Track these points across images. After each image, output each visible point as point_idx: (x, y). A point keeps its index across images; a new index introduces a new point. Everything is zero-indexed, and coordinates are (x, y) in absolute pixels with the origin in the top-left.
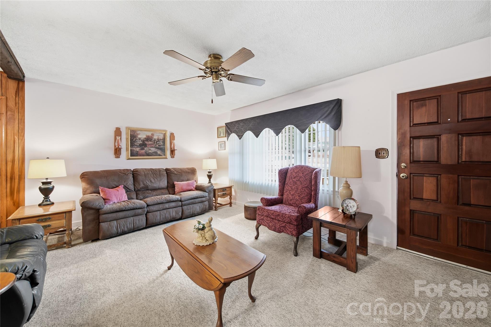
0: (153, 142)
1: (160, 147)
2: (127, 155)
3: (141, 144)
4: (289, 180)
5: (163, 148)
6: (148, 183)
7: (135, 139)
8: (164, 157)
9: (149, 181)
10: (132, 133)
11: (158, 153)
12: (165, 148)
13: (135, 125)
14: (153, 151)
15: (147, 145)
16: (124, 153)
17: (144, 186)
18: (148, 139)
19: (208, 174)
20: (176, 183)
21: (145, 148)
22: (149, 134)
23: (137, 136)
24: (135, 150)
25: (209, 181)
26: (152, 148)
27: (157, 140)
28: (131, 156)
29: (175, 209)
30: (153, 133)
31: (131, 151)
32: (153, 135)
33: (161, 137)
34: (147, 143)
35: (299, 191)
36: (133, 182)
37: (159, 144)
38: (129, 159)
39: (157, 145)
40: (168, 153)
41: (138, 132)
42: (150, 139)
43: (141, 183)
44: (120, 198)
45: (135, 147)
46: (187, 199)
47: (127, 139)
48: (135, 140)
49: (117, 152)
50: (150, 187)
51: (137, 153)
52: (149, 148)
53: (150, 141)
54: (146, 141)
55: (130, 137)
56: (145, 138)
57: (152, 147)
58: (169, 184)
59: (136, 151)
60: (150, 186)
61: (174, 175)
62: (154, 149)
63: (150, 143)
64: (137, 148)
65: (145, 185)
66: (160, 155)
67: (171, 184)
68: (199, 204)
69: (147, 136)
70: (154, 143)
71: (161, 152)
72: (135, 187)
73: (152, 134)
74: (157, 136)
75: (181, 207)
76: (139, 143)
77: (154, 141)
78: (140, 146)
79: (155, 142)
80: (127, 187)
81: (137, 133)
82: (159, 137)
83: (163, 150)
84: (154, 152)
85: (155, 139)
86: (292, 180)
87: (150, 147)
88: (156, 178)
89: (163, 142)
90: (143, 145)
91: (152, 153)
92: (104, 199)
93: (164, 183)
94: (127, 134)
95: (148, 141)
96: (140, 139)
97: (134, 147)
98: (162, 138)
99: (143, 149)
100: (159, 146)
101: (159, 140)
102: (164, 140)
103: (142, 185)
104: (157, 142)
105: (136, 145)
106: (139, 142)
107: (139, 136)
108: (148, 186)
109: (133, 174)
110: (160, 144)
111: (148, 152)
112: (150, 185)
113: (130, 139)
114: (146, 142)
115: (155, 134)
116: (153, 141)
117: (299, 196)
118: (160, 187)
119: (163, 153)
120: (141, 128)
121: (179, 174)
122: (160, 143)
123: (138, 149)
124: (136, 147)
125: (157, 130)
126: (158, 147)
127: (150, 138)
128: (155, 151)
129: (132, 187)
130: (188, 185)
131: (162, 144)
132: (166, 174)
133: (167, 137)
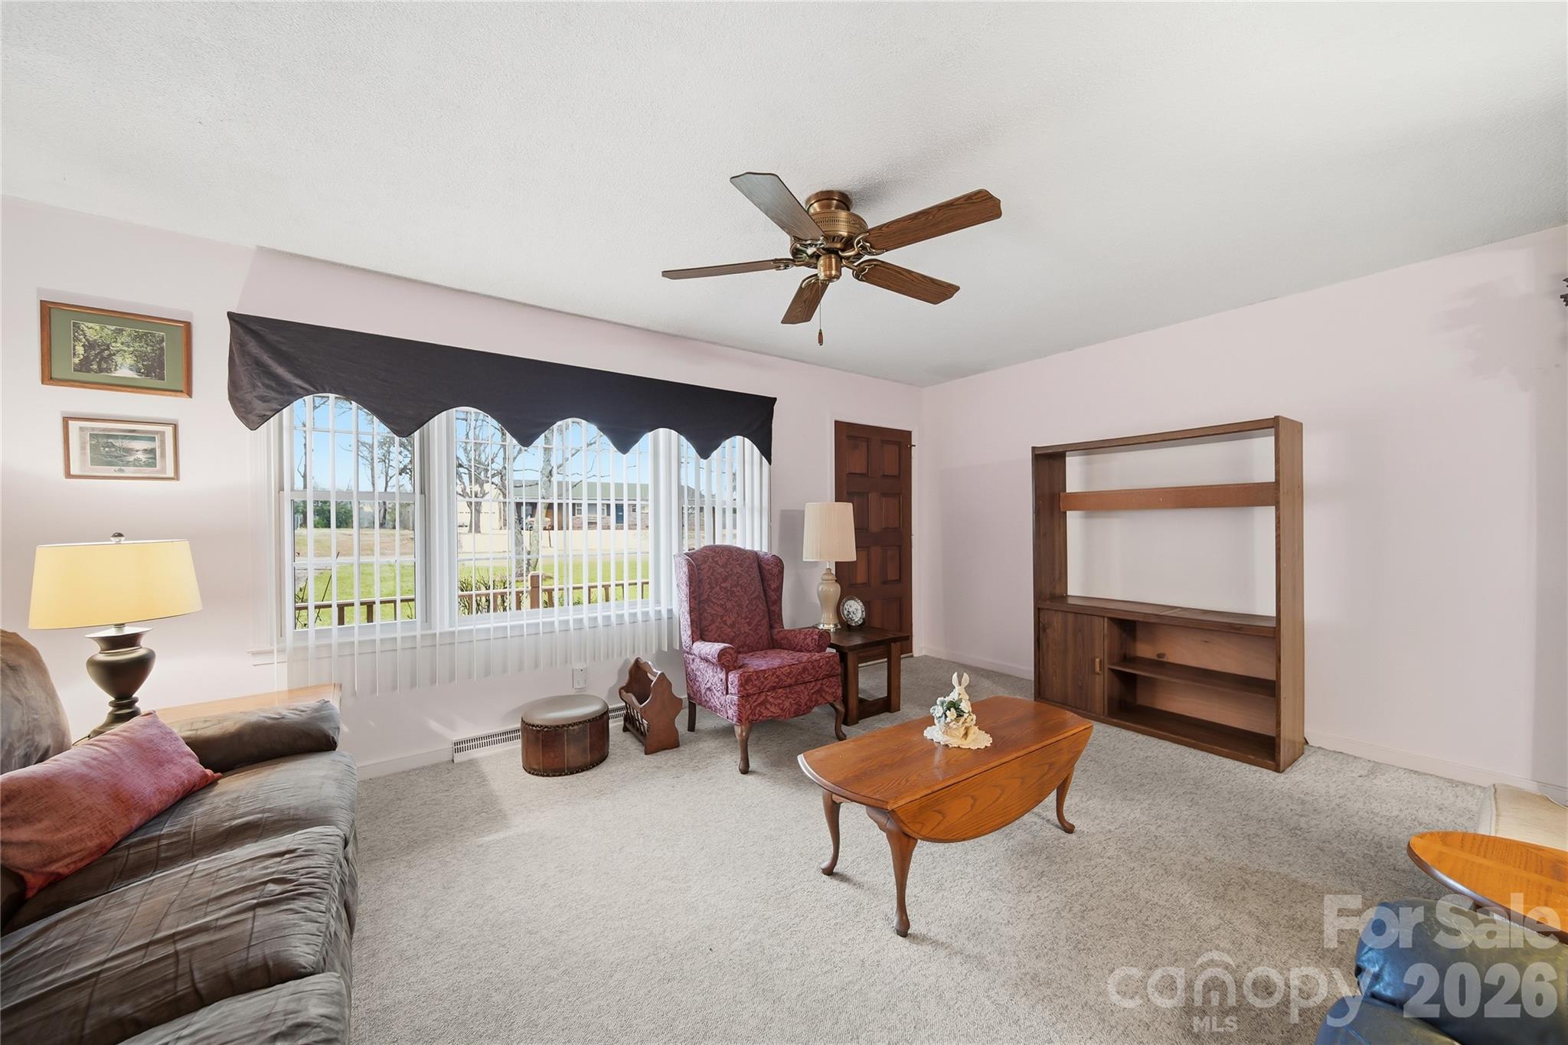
4: (712, 588)
19: (102, 658)
25: (118, 707)
35: (745, 610)
86: (721, 588)
117: (749, 624)
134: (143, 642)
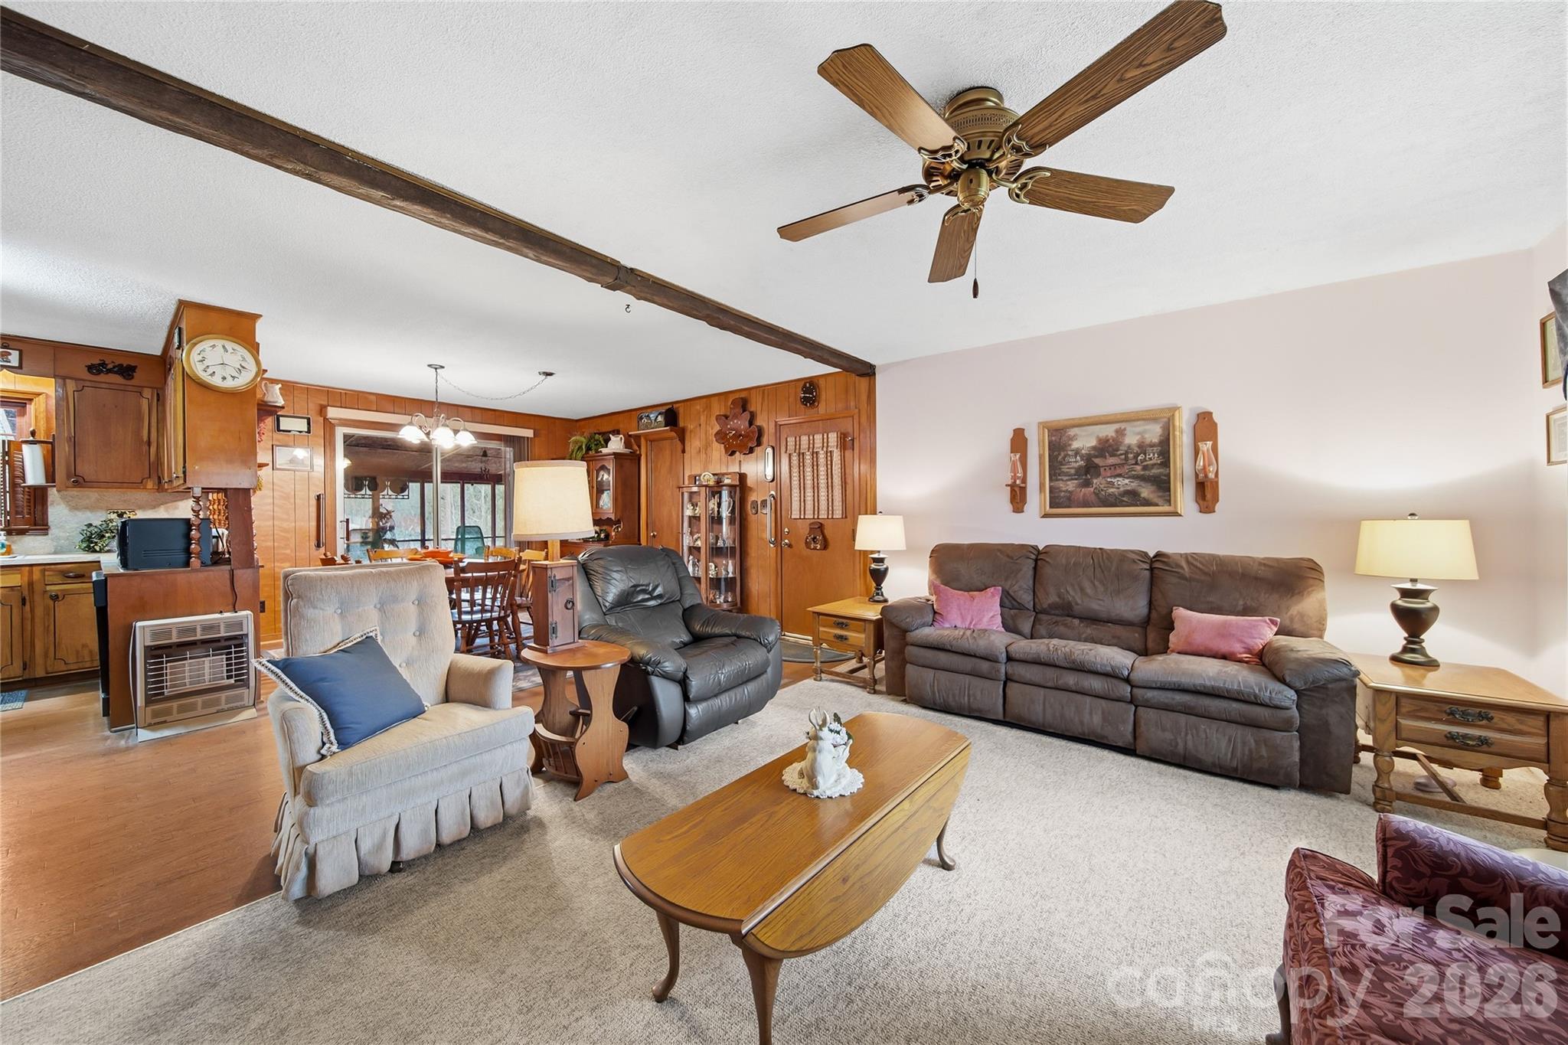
0: (1123, 457)
1: (1147, 473)
2: (1042, 505)
3: (1080, 467)
5: (1161, 474)
6: (1072, 592)
7: (1062, 454)
8: (1166, 508)
9: (1076, 587)
10: (1053, 438)
11: (1142, 495)
12: (1169, 475)
13: (1060, 414)
14: (1122, 489)
15: (1102, 470)
16: (1036, 499)
17: (1061, 602)
18: (1106, 448)
19: (1400, 603)
20: (1181, 613)
21: (1095, 481)
22: (1108, 431)
23: (1070, 445)
24: (1064, 489)
25: (1409, 642)
26: (1120, 479)
27: (1136, 449)
28: (1051, 507)
29: (1103, 702)
30: (1123, 427)
31: (1051, 492)
32: (1120, 433)
33: (1153, 433)
34: (1101, 465)
36: (1031, 582)
37: (1145, 463)
38: (1046, 516)
39: (1138, 468)
40: (1184, 495)
41: (1072, 432)
42: (1111, 449)
43: (1052, 590)
44: (972, 620)
45: (1062, 480)
46: (1156, 682)
47: (1041, 457)
48: (1064, 458)
49: (1018, 497)
50: (1077, 609)
51: (1069, 499)
52: (1109, 480)
53: (1112, 455)
54: (1096, 457)
55: (1049, 449)
56: (1094, 448)
57: (1119, 475)
58: (1153, 611)
59: (1067, 491)
60: (1077, 604)
61: (1174, 580)
62: (1127, 481)
63: (1111, 461)
64: (1069, 483)
65: (1064, 599)
66: (1147, 503)
67: (1164, 611)
68: (1234, 730)
69: (1100, 440)
70: (1126, 459)
71: (1152, 492)
72: (1036, 600)
73: (1117, 431)
74: (1139, 433)
75: (1133, 708)
76: (1076, 465)
77: (1126, 453)
78: (1079, 476)
79: (1130, 456)
80: (1012, 594)
81: (1069, 436)
82: (1147, 436)
83: (1163, 485)
84: (1127, 493)
85: (1129, 447)
87: (1110, 477)
88: (1101, 582)
89: (1161, 454)
90: (1089, 469)
91: (1120, 495)
92: (935, 613)
93: (1135, 606)
94: (1041, 442)
95: (1105, 458)
96: (1077, 452)
97: (1059, 480)
98: (1156, 440)
99: (1087, 484)
100: (1145, 468)
101: (1143, 448)
102: (1165, 447)
103: (1053, 598)
104: (1136, 457)
105: (1066, 474)
106: (1076, 462)
107: (1075, 445)
108: (1073, 604)
109: (1036, 560)
110: (1151, 462)
111: (1103, 493)
112: (1079, 602)
113: (1049, 455)
114: (1097, 461)
115: (1128, 429)
116: (1121, 454)
118: (1113, 614)
119: (1160, 494)
120: (1080, 419)
121: (1203, 578)
122: (1151, 459)
123: (1071, 485)
124: (1067, 480)
125: (1137, 412)
126: (1143, 475)
127: (1110, 446)
128: (1129, 488)
129: (1026, 598)
130: (1223, 632)
131: (1159, 462)
132: (1147, 573)
133: (1177, 433)
134: (1431, 597)
